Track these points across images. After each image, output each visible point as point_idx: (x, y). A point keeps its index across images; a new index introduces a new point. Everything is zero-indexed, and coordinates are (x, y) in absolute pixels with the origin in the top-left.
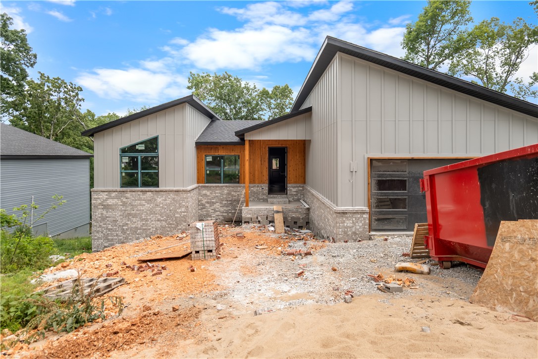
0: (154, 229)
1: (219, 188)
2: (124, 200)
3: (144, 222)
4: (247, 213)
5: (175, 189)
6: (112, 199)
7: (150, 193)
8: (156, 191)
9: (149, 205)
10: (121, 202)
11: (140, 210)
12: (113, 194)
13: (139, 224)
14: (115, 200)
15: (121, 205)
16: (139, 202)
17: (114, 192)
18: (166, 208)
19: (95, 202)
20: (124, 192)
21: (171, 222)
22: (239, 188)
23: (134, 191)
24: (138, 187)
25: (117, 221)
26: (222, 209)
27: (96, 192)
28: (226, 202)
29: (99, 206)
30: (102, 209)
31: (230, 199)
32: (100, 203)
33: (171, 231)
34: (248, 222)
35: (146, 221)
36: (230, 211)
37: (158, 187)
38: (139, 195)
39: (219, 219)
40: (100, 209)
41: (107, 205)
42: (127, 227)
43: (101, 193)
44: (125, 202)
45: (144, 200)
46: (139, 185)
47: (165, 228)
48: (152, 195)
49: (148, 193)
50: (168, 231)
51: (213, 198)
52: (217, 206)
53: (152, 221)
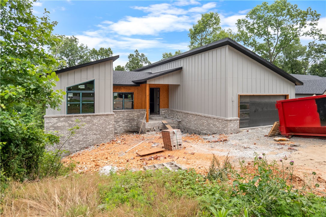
0: (92, 140)
1: (122, 112)
2: (70, 123)
3: (84, 136)
4: (148, 126)
5: (106, 113)
6: (61, 122)
7: (89, 117)
8: (93, 116)
9: (88, 125)
10: (68, 124)
11: (82, 129)
12: (62, 119)
13: (81, 138)
14: (63, 123)
15: (68, 126)
16: (81, 123)
17: (63, 117)
18: (99, 126)
19: (47, 125)
20: (70, 117)
21: (103, 135)
22: (134, 112)
23: (77, 116)
24: (80, 113)
25: (65, 137)
26: (124, 125)
27: (48, 118)
28: (126, 121)
29: (51, 127)
30: (53, 129)
31: (129, 119)
32: (51, 126)
33: (103, 141)
34: (149, 131)
35: (86, 135)
36: (128, 126)
37: (94, 113)
38: (81, 118)
39: (122, 131)
40: (51, 130)
41: (57, 127)
42: (72, 141)
43: (52, 119)
44: (70, 124)
45: (85, 122)
46: (81, 112)
47: (99, 139)
48: (90, 118)
49: (87, 117)
50: (101, 141)
51: (118, 119)
52: (121, 123)
53: (90, 135)
